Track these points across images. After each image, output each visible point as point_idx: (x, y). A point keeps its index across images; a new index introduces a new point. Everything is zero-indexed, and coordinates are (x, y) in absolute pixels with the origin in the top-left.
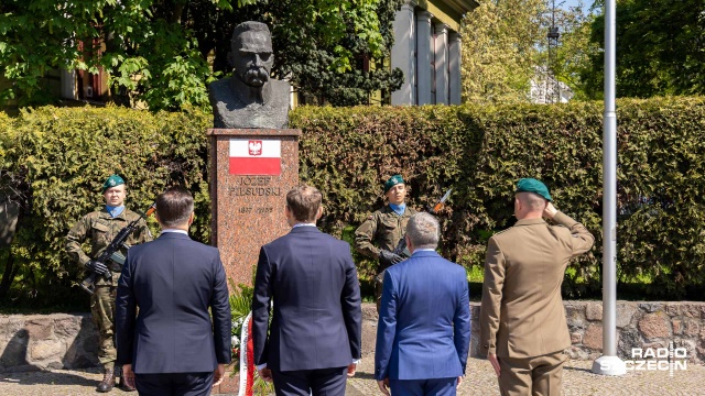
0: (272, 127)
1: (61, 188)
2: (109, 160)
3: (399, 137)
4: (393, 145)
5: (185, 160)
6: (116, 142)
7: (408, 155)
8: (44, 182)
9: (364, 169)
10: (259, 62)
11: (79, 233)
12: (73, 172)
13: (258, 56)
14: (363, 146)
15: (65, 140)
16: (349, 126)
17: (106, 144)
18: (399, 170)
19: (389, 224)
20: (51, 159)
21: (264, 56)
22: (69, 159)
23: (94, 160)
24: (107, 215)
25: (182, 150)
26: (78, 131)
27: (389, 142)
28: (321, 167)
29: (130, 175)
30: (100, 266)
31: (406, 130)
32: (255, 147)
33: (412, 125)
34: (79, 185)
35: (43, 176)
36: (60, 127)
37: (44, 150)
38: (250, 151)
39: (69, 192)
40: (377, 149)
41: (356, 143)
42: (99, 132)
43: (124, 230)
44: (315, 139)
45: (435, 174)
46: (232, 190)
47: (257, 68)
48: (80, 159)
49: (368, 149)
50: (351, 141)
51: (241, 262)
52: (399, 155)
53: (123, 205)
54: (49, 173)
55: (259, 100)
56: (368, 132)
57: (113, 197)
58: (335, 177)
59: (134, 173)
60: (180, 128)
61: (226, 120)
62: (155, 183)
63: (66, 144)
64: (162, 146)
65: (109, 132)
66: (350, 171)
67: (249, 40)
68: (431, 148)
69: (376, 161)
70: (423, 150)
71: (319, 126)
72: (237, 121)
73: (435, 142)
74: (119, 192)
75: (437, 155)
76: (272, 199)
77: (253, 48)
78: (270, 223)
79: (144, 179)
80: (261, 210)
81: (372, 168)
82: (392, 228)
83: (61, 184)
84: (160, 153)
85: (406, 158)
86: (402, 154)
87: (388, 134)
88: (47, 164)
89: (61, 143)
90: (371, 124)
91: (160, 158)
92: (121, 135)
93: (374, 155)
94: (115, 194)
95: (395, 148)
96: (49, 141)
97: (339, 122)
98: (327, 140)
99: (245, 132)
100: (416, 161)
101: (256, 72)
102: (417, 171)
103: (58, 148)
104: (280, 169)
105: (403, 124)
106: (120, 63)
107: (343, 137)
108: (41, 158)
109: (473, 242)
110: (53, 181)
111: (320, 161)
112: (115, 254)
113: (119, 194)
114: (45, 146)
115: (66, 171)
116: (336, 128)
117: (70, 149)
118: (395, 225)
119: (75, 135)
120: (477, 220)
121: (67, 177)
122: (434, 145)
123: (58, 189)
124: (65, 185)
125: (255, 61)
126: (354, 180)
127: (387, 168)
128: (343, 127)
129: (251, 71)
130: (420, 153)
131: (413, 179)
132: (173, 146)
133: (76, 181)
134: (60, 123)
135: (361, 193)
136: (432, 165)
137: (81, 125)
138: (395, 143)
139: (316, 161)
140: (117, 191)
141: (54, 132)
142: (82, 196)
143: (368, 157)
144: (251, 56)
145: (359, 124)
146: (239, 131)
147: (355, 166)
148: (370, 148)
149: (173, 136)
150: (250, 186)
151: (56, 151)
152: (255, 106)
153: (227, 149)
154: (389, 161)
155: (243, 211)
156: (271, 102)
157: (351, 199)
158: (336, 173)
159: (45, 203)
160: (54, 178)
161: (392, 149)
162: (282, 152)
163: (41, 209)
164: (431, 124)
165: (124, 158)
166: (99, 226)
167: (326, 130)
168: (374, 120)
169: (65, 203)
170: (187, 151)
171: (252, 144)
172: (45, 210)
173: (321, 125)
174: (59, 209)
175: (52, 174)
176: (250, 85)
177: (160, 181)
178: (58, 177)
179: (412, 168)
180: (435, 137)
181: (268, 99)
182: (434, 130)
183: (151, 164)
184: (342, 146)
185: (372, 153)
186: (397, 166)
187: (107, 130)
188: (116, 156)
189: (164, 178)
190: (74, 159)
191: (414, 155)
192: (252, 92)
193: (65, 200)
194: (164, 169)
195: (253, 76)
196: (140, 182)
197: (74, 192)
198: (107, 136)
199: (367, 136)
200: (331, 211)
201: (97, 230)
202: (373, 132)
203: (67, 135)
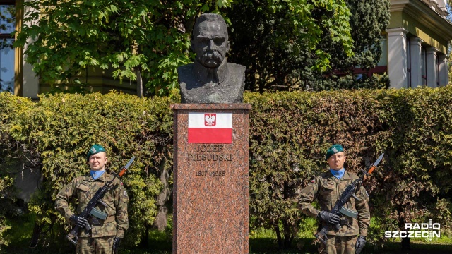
0: (225, 102)
1: (65, 157)
2: (104, 134)
3: (350, 114)
4: (346, 122)
5: (168, 135)
6: (110, 120)
7: (359, 130)
8: (51, 152)
9: (321, 143)
10: (213, 46)
11: (67, 193)
12: (74, 144)
13: (212, 41)
14: (319, 122)
15: (68, 119)
16: (307, 106)
17: (102, 121)
18: (351, 143)
19: (328, 186)
20: (57, 133)
21: (218, 41)
22: (71, 134)
23: (91, 134)
24: (90, 178)
25: (165, 126)
26: (80, 112)
27: (342, 119)
28: (284, 140)
29: (122, 147)
30: (82, 219)
31: (357, 109)
32: (210, 119)
33: (362, 105)
34: (79, 155)
35: (50, 148)
36: (65, 109)
37: (52, 126)
38: (206, 122)
39: (71, 160)
40: (332, 125)
41: (314, 120)
42: (96, 112)
43: (101, 189)
44: (278, 118)
45: (383, 146)
46: (190, 156)
47: (211, 52)
48: (80, 133)
49: (324, 125)
50: (309, 119)
51: (197, 218)
52: (350, 130)
53: (103, 169)
54: (55, 145)
55: (216, 80)
56: (324, 111)
57: (94, 162)
58: (296, 150)
59: (126, 145)
60: (165, 109)
61: (187, 96)
62: (143, 154)
63: (69, 121)
64: (149, 123)
65: (105, 112)
66: (309, 144)
67: (205, 29)
68: (379, 123)
69: (331, 136)
70: (372, 126)
71: (282, 106)
72: (196, 98)
73: (382, 118)
74: (101, 158)
75: (385, 130)
76: (225, 164)
77: (208, 34)
78: (222, 185)
79: (134, 151)
80: (215, 174)
81: (328, 141)
82: (331, 190)
83: (65, 154)
84: (148, 129)
85: (357, 132)
86: (354, 130)
87: (341, 112)
88: (53, 137)
89: (65, 121)
90: (327, 104)
91: (148, 134)
92: (115, 114)
93: (329, 131)
94: (96, 160)
95: (347, 124)
96: (55, 119)
97: (299, 103)
98: (289, 117)
99: (201, 107)
100: (366, 135)
101: (210, 55)
102: (367, 144)
103: (63, 125)
104: (232, 137)
105: (355, 103)
106: (125, 60)
107: (302, 115)
108: (49, 132)
109: (419, 207)
110: (58, 151)
111: (282, 135)
112: (94, 209)
113: (99, 160)
114: (53, 123)
115: (68, 143)
116: (296, 108)
117: (72, 125)
118: (333, 187)
119: (77, 114)
120: (422, 186)
121: (70, 148)
122: (382, 121)
123: (62, 158)
124: (68, 155)
125: (209, 46)
126: (312, 152)
127: (341, 141)
128: (302, 107)
129: (206, 55)
130: (369, 128)
131: (364, 150)
132: (159, 123)
133: (76, 151)
134: (67, 105)
135: (318, 163)
136: (380, 139)
137: (83, 107)
138: (347, 119)
139: (279, 136)
140: (98, 158)
141: (60, 112)
142: (82, 164)
143: (324, 133)
144: (207, 41)
145: (316, 104)
146: (196, 106)
147: (313, 139)
148: (326, 124)
149: (158, 115)
150: (206, 153)
151: (60, 127)
152: (212, 84)
153: (186, 121)
154: (343, 136)
155: (199, 174)
156: (227, 81)
157: (309, 168)
158: (297, 146)
159: (52, 169)
160: (59, 149)
161: (345, 125)
162: (234, 123)
163: (49, 173)
164: (379, 103)
165: (117, 133)
166: (83, 187)
167: (288, 109)
168: (330, 101)
169: (68, 169)
170: (169, 127)
171: (207, 116)
172: (52, 175)
173: (284, 106)
174: (63, 174)
175: (58, 146)
176: (207, 67)
177: (147, 152)
178: (63, 148)
179: (363, 141)
180: (383, 113)
181: (224, 79)
182: (381, 108)
183: (139, 138)
184: (301, 123)
185: (327, 128)
186: (350, 140)
187: (103, 110)
188: (110, 132)
189: (150, 150)
190: (75, 133)
191: (364, 129)
192: (209, 73)
193: (69, 167)
194: (151, 142)
195: (208, 59)
196: (130, 153)
197: (75, 160)
198: (103, 115)
199: (323, 114)
200: (293, 178)
201: (80, 190)
202: (328, 111)
203: (71, 114)
